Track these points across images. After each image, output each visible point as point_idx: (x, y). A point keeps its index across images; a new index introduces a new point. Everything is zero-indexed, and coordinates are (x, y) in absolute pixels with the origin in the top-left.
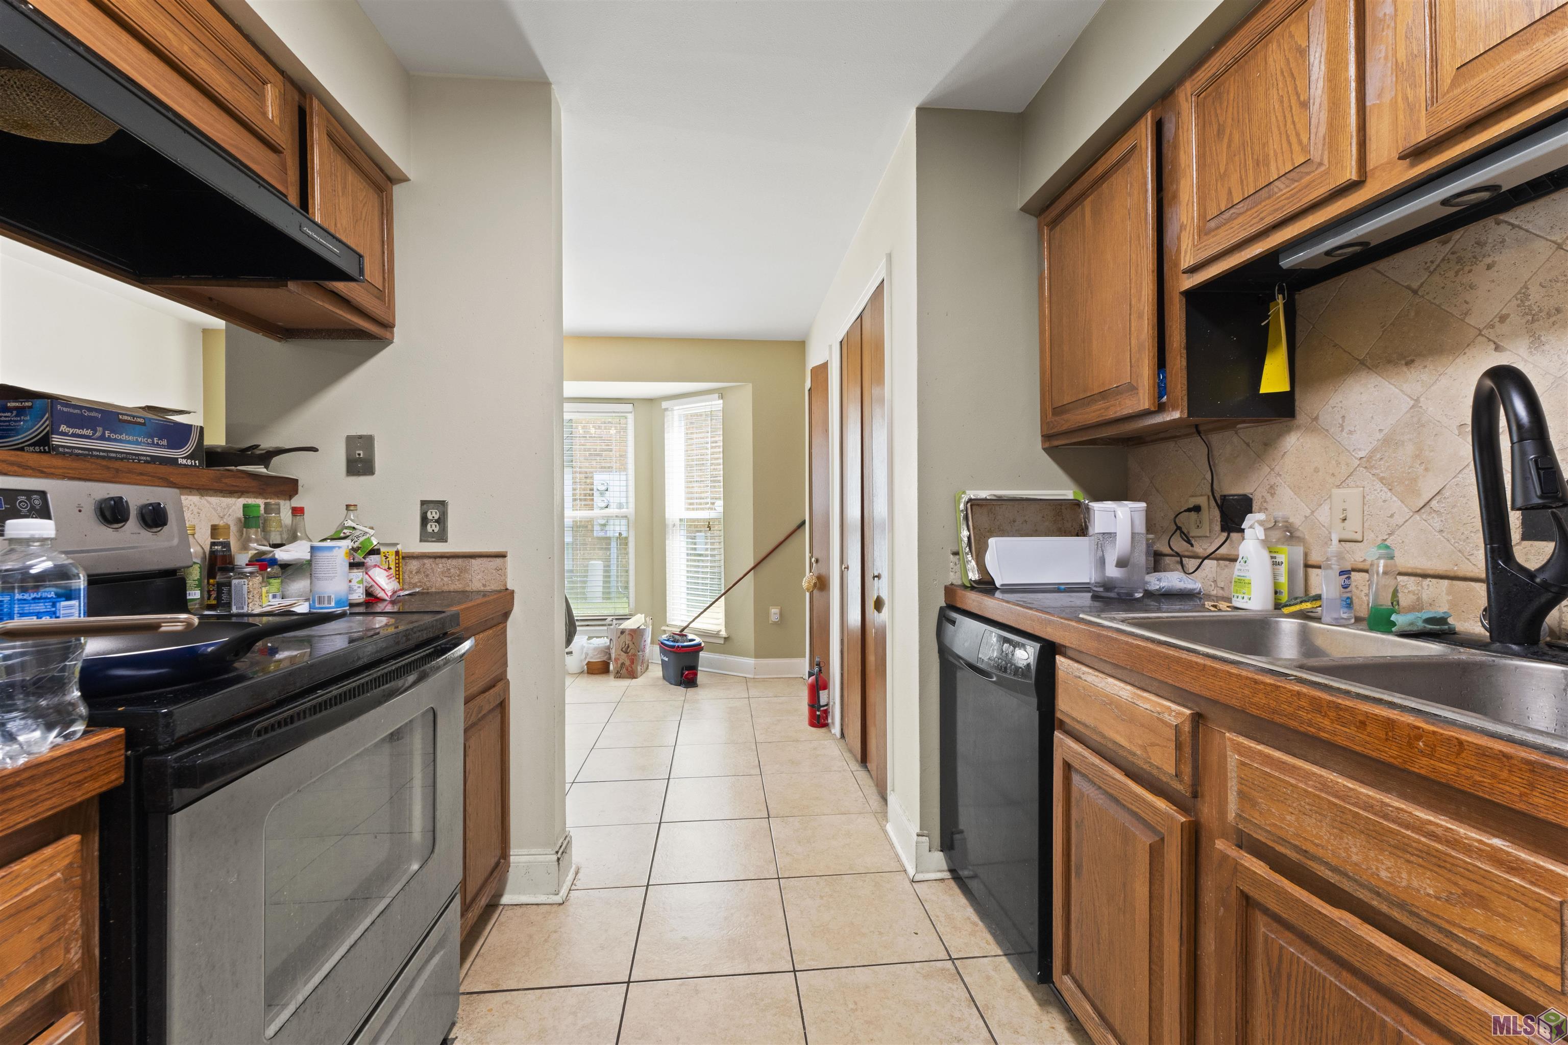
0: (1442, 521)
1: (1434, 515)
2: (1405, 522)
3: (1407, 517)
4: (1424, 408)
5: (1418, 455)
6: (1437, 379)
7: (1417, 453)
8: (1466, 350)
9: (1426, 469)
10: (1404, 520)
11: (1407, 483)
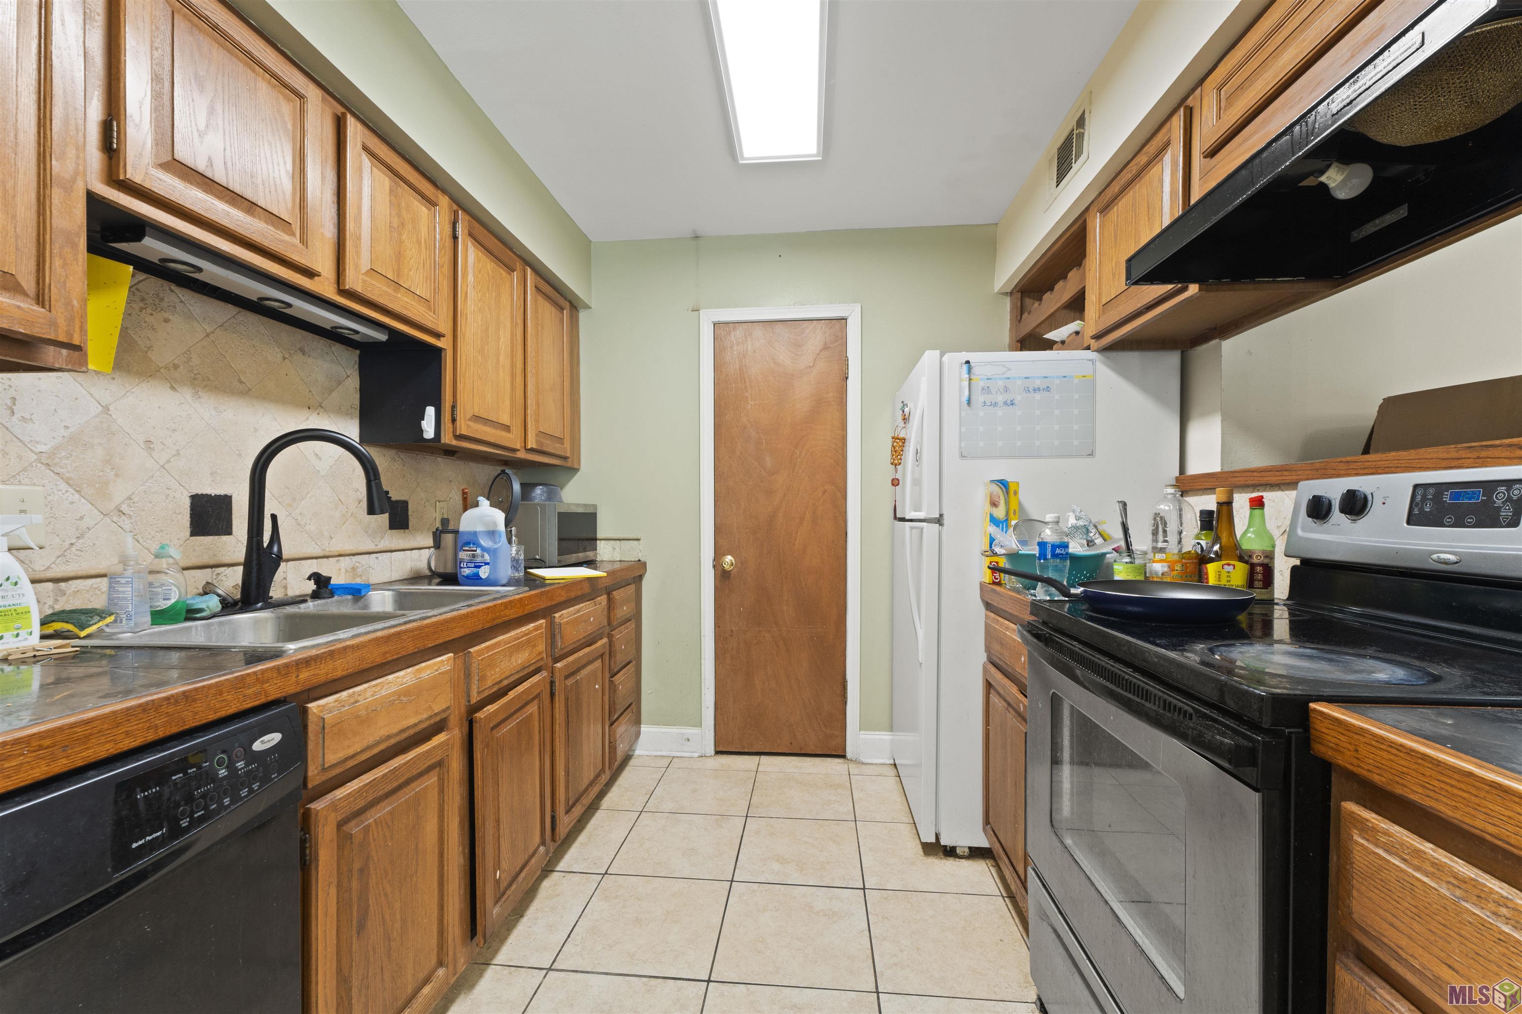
0: (131, 523)
1: (123, 517)
2: (96, 525)
3: (99, 520)
4: (114, 417)
5: (109, 460)
6: (125, 395)
7: (108, 458)
8: (149, 379)
9: (117, 475)
10: (95, 523)
11: (97, 486)
